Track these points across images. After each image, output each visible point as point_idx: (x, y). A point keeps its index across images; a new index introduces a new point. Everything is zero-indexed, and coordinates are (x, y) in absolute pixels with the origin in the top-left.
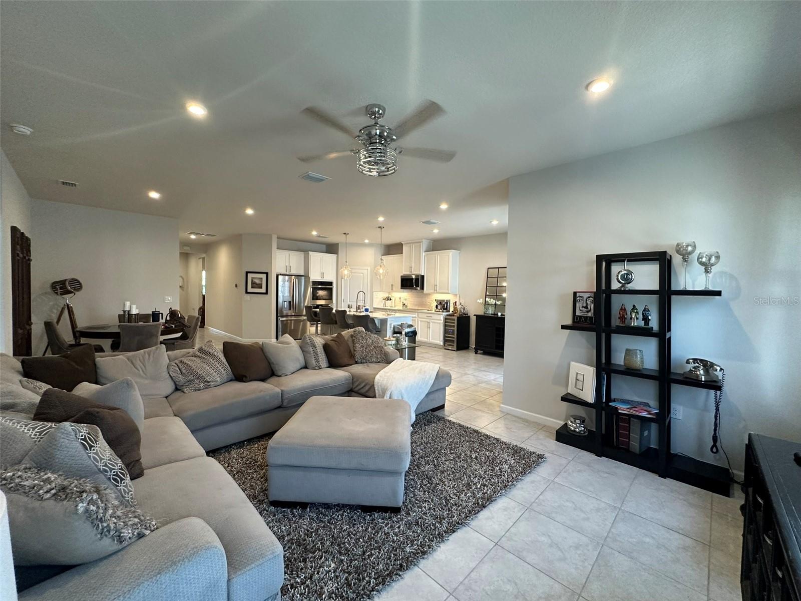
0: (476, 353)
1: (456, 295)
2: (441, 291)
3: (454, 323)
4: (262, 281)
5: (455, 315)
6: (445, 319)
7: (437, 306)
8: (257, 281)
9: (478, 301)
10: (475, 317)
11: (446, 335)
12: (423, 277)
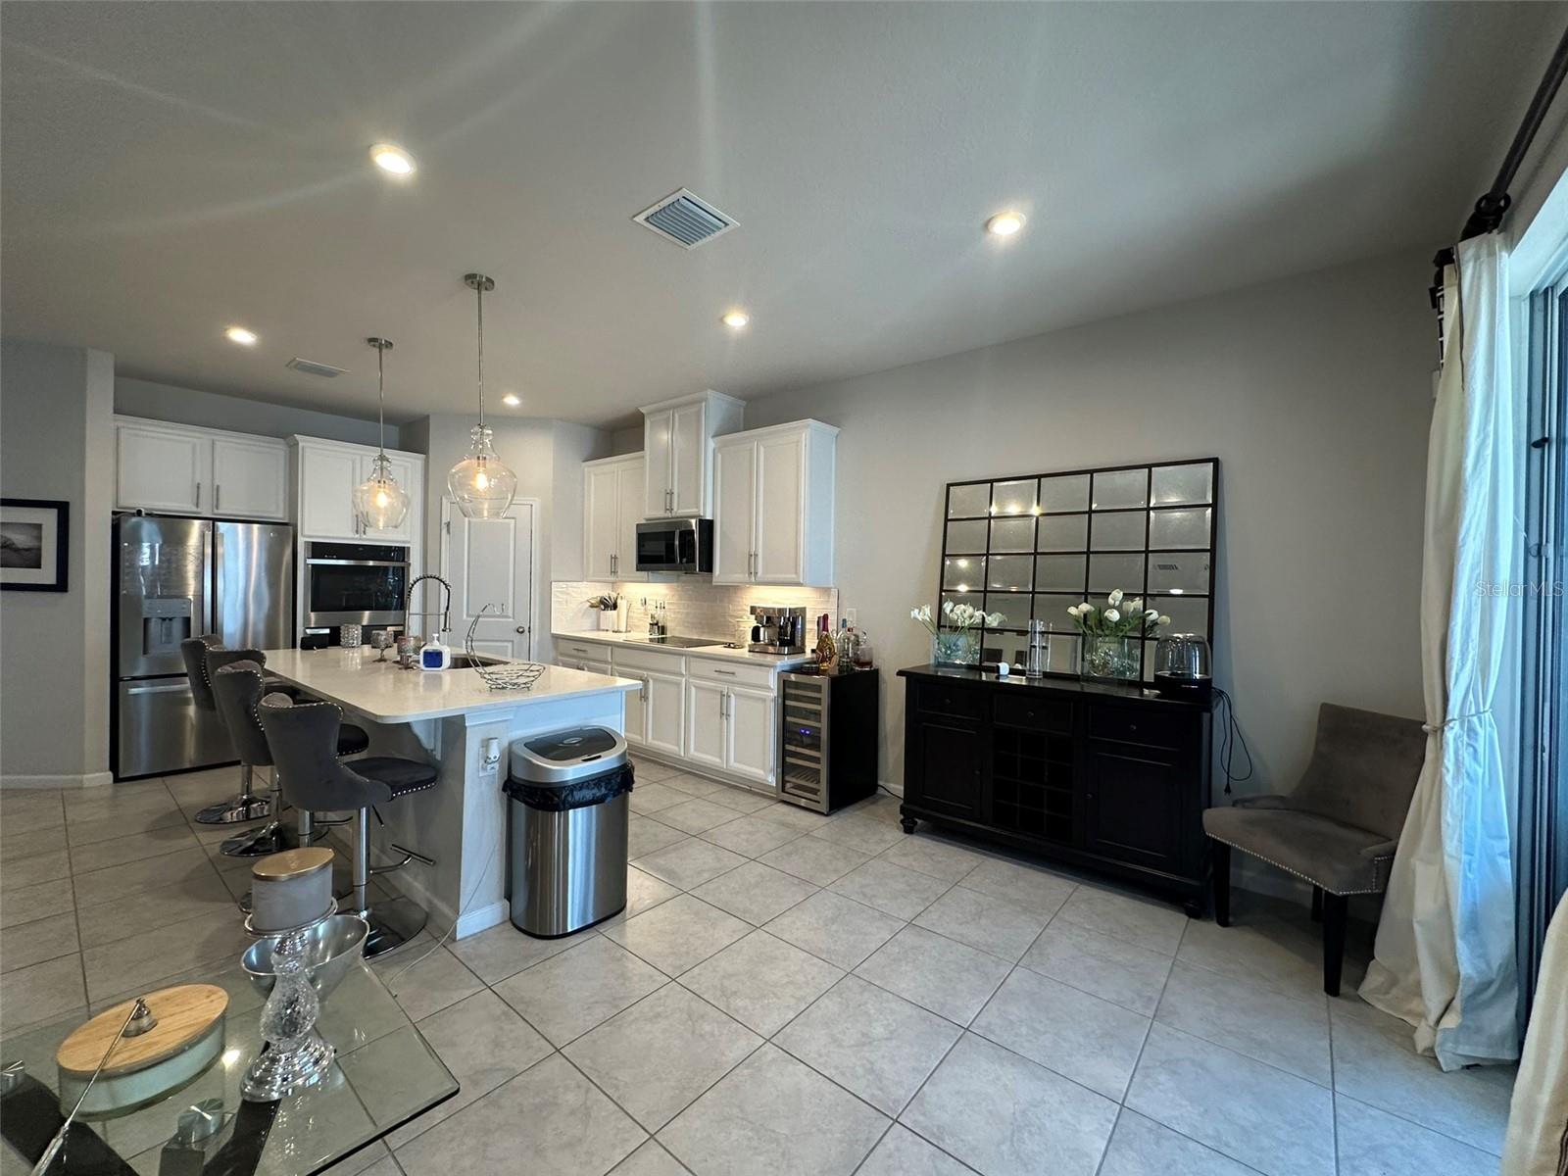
0: (909, 830)
1: (826, 591)
2: (770, 577)
3: (818, 701)
4: (39, 538)
5: (825, 666)
6: (785, 684)
7: (756, 632)
8: (20, 539)
9: (915, 613)
10: (904, 678)
11: (789, 747)
12: (707, 527)
